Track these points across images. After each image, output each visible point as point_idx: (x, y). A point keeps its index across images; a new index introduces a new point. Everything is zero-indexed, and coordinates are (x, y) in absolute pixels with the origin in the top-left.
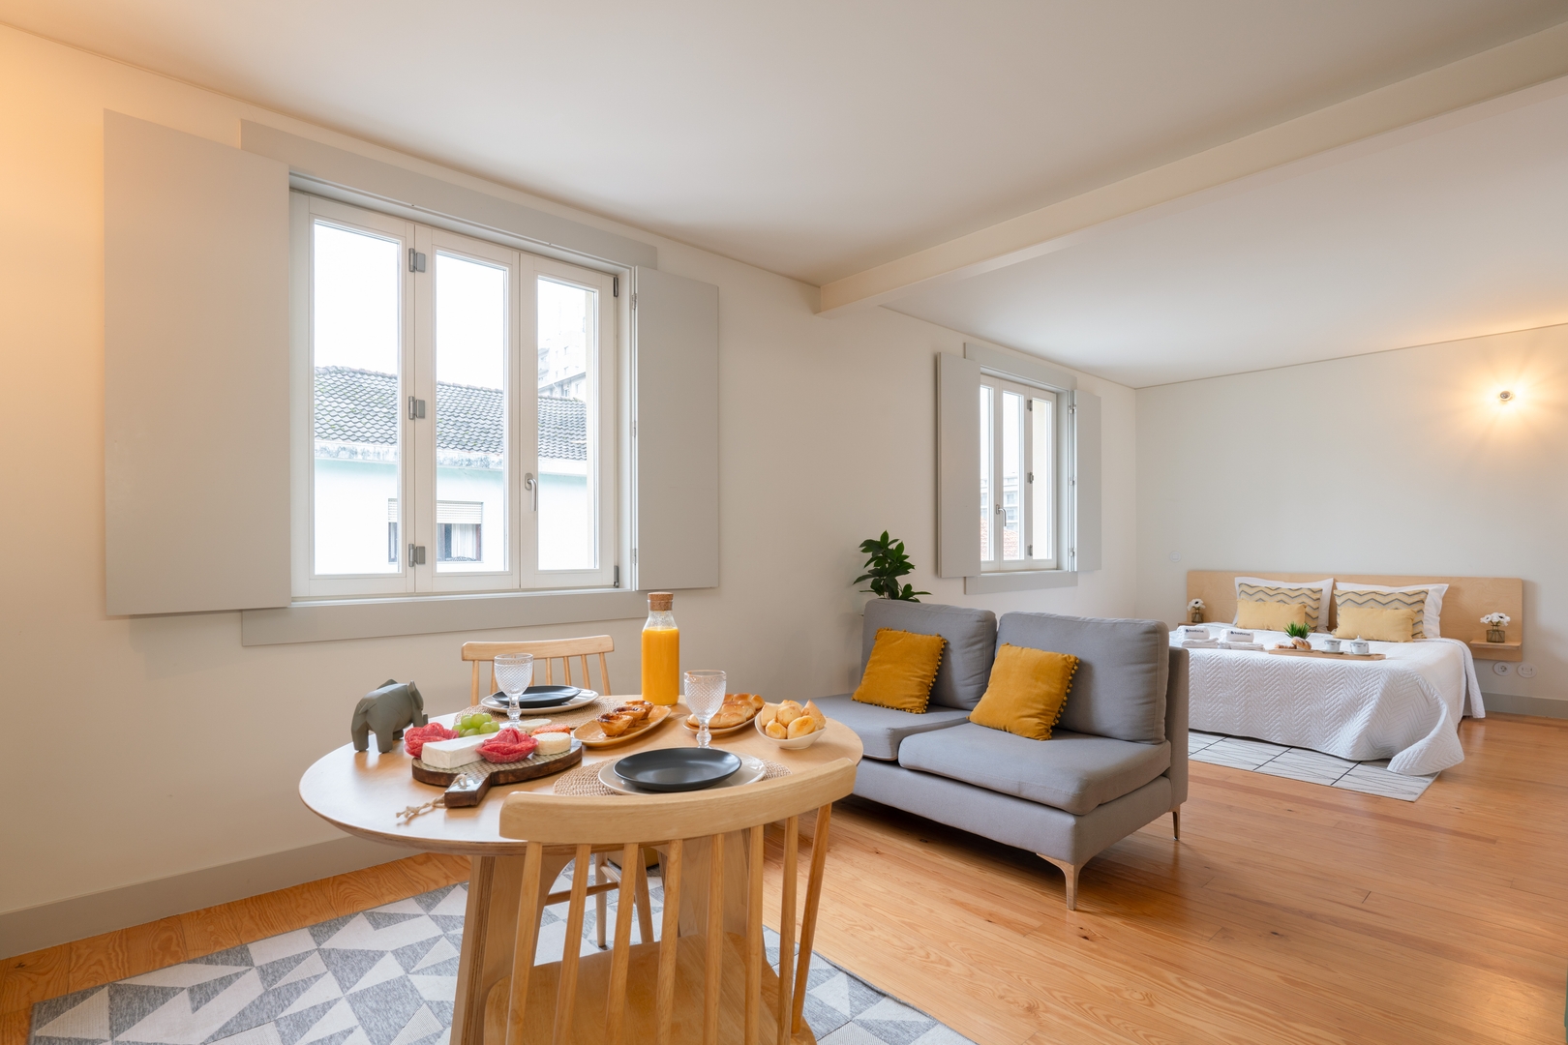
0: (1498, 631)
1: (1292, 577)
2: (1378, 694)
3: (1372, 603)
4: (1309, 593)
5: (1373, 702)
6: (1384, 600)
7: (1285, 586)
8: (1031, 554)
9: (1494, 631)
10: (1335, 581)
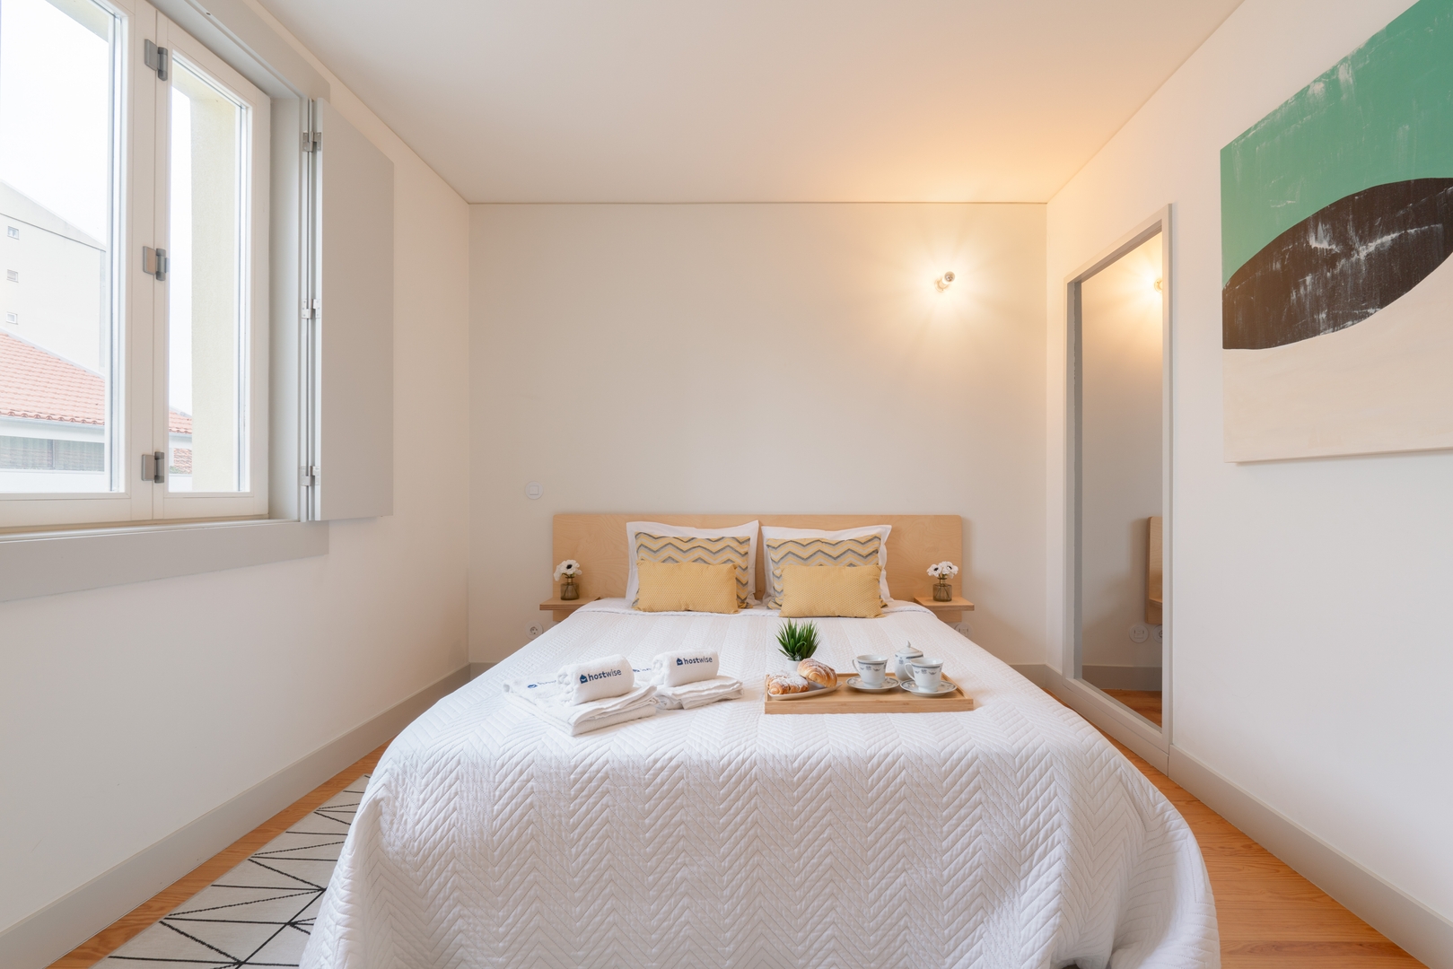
0: (944, 586)
1: (705, 521)
2: (1065, 828)
3: (820, 558)
4: (734, 544)
5: (1057, 851)
6: (835, 552)
7: (702, 534)
8: (158, 478)
9: (941, 585)
10: (761, 525)
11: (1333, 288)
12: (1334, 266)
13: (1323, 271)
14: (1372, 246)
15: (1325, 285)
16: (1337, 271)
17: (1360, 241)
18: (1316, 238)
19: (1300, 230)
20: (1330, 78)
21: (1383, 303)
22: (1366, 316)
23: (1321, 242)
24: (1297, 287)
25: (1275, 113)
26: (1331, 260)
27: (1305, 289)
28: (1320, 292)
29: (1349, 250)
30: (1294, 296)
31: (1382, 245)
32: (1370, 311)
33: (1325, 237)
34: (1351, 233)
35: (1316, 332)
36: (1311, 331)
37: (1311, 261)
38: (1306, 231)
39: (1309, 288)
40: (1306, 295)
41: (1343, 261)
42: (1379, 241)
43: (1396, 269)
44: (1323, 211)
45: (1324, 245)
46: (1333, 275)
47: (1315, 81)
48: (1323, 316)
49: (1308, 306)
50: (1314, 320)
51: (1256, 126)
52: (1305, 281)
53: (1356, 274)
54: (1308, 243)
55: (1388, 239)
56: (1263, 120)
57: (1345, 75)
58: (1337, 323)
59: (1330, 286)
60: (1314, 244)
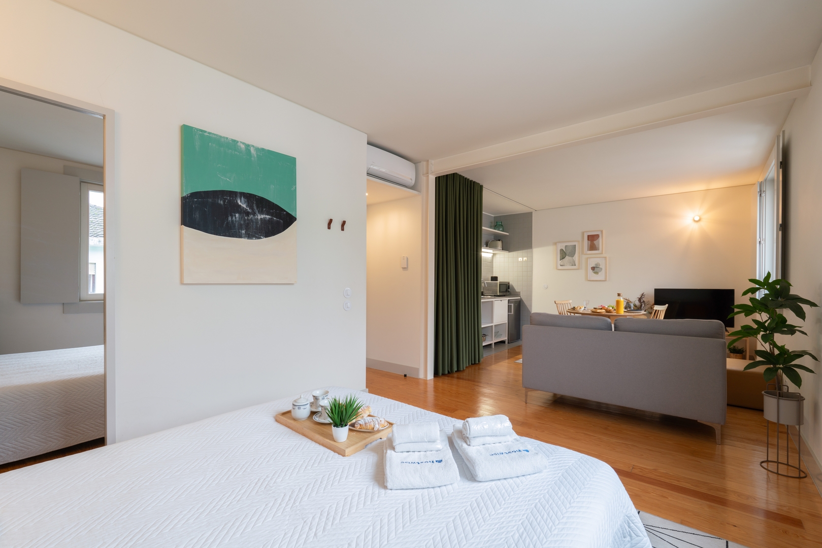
11: (248, 224)
12: (248, 216)
13: (243, 216)
14: (263, 216)
15: (245, 220)
16: (250, 218)
17: (259, 212)
18: (241, 201)
19: (233, 194)
20: (248, 146)
21: (266, 236)
22: (260, 238)
23: (243, 204)
24: (232, 216)
25: (221, 137)
26: (248, 214)
27: (236, 218)
28: (242, 222)
29: (254, 214)
30: (230, 219)
31: (266, 218)
32: (262, 237)
33: (245, 203)
34: (255, 208)
35: (240, 237)
36: (239, 236)
37: (238, 209)
38: (236, 196)
39: (237, 219)
40: (236, 221)
41: (252, 216)
42: (265, 216)
43: (270, 228)
44: (244, 193)
45: (244, 206)
46: (248, 218)
47: (241, 142)
48: (243, 232)
49: (237, 225)
50: (240, 232)
51: (209, 133)
52: (235, 215)
53: (257, 223)
54: (237, 201)
55: (268, 217)
56: (214, 134)
57: (252, 150)
58: (249, 236)
59: (247, 222)
60: (239, 202)
